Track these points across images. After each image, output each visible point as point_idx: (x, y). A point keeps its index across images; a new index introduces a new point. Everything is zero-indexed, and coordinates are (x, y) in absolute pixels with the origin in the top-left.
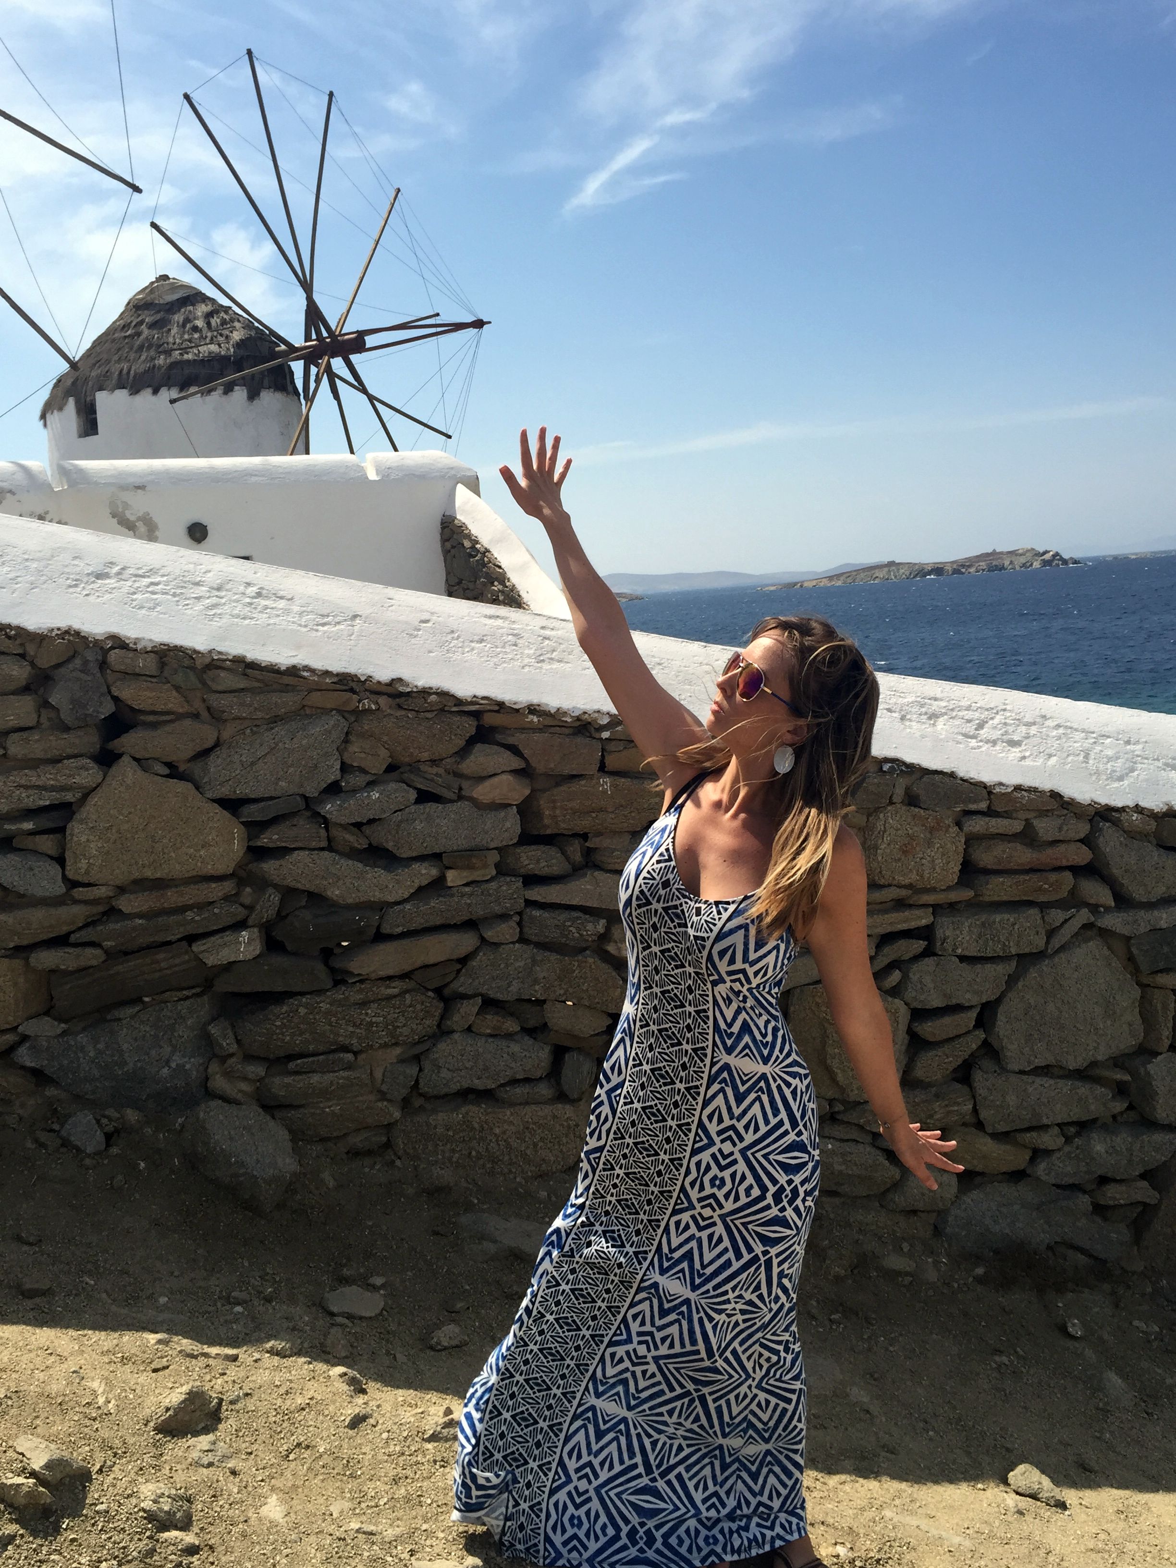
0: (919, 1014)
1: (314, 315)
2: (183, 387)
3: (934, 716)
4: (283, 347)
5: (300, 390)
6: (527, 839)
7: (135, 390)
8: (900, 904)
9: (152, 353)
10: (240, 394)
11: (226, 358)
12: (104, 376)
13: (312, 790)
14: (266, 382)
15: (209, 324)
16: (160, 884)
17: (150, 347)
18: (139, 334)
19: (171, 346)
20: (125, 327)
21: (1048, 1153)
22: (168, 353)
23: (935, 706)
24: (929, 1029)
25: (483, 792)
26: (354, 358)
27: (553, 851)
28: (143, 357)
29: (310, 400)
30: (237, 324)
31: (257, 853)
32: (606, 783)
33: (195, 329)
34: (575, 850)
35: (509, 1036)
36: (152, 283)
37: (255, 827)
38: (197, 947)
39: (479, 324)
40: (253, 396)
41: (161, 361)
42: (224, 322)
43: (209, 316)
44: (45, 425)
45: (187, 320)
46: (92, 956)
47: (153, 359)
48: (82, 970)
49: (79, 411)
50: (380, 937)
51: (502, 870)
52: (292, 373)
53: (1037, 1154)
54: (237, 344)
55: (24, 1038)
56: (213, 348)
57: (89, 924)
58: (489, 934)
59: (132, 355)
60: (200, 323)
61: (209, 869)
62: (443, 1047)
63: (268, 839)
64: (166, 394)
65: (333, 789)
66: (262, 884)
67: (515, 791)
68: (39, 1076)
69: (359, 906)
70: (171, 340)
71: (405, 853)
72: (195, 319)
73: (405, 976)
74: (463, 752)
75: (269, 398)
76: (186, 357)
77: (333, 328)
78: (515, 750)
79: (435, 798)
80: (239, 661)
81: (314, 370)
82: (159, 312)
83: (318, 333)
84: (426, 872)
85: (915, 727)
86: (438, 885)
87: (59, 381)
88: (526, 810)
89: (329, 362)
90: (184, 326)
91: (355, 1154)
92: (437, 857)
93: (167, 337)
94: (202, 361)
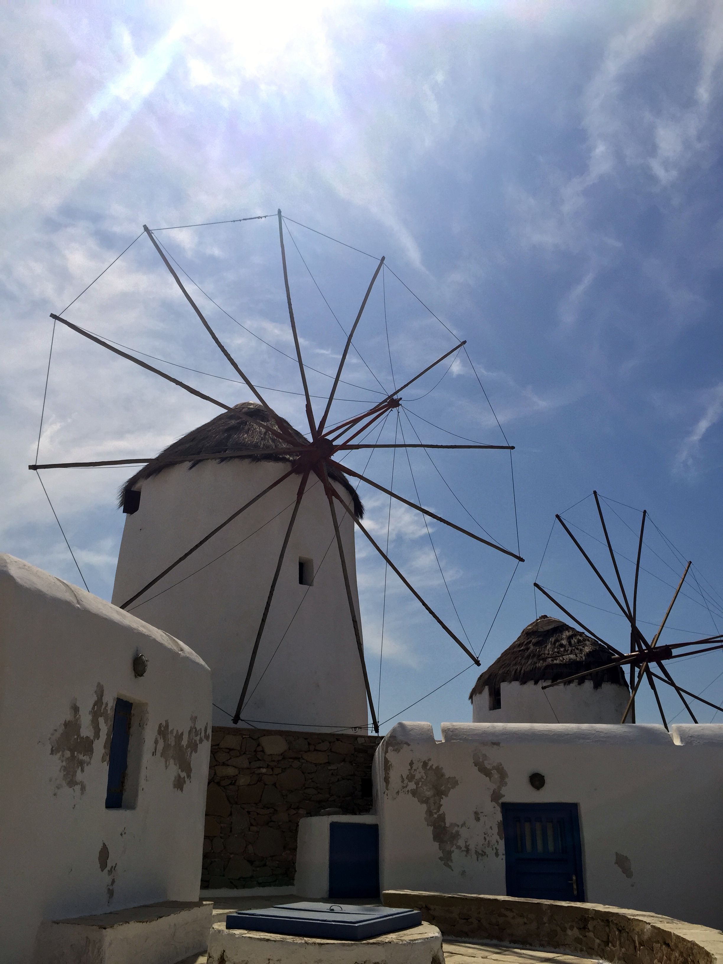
1: (637, 637)
2: (553, 680)
4: (617, 656)
5: (628, 681)
7: (523, 682)
9: (535, 660)
10: (588, 685)
11: (580, 662)
12: (507, 673)
14: (605, 677)
15: (570, 643)
17: (534, 656)
18: (528, 649)
19: (546, 655)
20: (520, 645)
22: (544, 660)
26: (663, 662)
28: (529, 662)
29: (635, 689)
30: (587, 643)
33: (562, 645)
36: (537, 620)
40: (597, 686)
41: (540, 664)
42: (579, 641)
43: (570, 638)
44: (472, 703)
45: (557, 641)
47: (535, 663)
49: (490, 694)
52: (623, 673)
54: (587, 653)
56: (572, 656)
59: (523, 662)
60: (564, 642)
64: (541, 684)
70: (547, 652)
72: (561, 640)
75: (608, 688)
76: (555, 662)
77: (650, 644)
81: (637, 670)
82: (539, 636)
83: (640, 647)
87: (481, 676)
90: (555, 644)
93: (544, 651)
94: (565, 664)
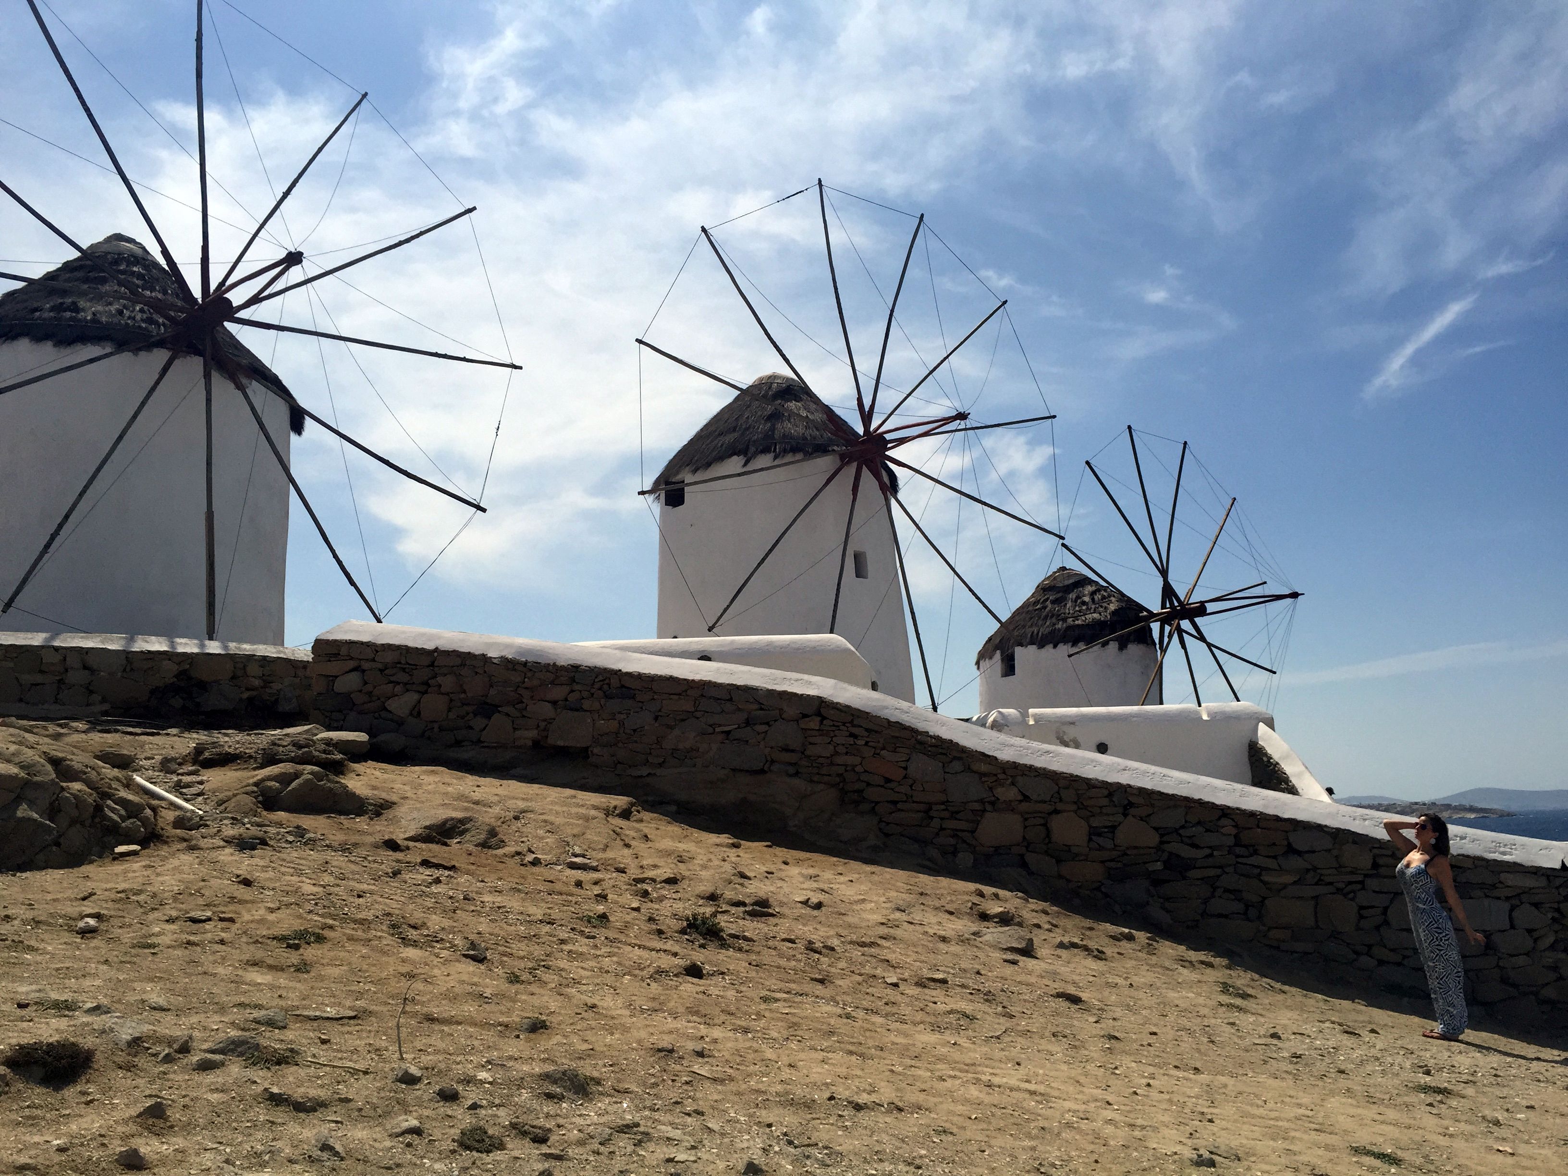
0: (1362, 908)
1: (1168, 592)
2: (1074, 644)
3: (1365, 820)
4: (1145, 613)
5: (1157, 641)
6: (1236, 845)
7: (1041, 646)
8: (1352, 873)
9: (1054, 620)
10: (1113, 646)
11: (1105, 622)
12: (1021, 635)
13: (1177, 826)
14: (1132, 638)
15: (1093, 600)
16: (1136, 848)
17: (1052, 617)
18: (1045, 608)
19: (1066, 615)
20: (1036, 603)
21: (1408, 957)
22: (1064, 620)
23: (1366, 817)
24: (1363, 912)
25: (1224, 830)
26: (1197, 620)
27: (1244, 849)
28: (1048, 623)
29: (1164, 651)
30: (1113, 599)
31: (1162, 843)
32: (1259, 830)
33: (1084, 603)
34: (1251, 849)
35: (1233, 900)
36: (1055, 573)
37: (1162, 836)
38: (1147, 865)
39: (1295, 595)
40: (1122, 647)
41: (1060, 625)
42: (1104, 598)
43: (1093, 593)
44: (978, 668)
45: (1078, 597)
46: (1119, 865)
47: (1054, 624)
48: (1117, 869)
49: (1002, 660)
50: (1195, 868)
51: (1229, 853)
52: (1151, 630)
53: (1405, 957)
54: (1113, 612)
55: (1103, 884)
56: (1096, 615)
57: (1119, 856)
58: (1227, 870)
59: (1040, 622)
60: (1087, 599)
61: (1151, 845)
62: (1213, 900)
63: (1165, 839)
64: (1064, 649)
65: (1183, 827)
66: (1163, 851)
67: (1234, 831)
68: (1106, 895)
69: (1189, 859)
70: (1067, 611)
71: (1202, 846)
72: (1083, 596)
73: (1202, 879)
74: (1219, 819)
75: (1134, 649)
76: (1077, 622)
77: (1182, 599)
78: (1233, 820)
79: (1211, 831)
80: (1159, 792)
81: (1167, 628)
82: (1059, 592)
83: (1171, 603)
84: (1208, 851)
85: (1357, 822)
86: (1211, 855)
87: (990, 639)
88: (1236, 836)
89: (1179, 624)
90: (1076, 601)
91: (1188, 927)
92: (1210, 847)
93: (1065, 608)
94: (1088, 625)
